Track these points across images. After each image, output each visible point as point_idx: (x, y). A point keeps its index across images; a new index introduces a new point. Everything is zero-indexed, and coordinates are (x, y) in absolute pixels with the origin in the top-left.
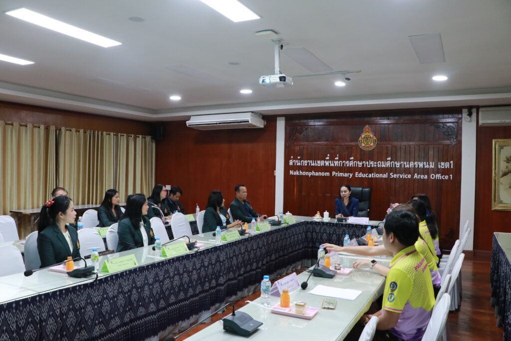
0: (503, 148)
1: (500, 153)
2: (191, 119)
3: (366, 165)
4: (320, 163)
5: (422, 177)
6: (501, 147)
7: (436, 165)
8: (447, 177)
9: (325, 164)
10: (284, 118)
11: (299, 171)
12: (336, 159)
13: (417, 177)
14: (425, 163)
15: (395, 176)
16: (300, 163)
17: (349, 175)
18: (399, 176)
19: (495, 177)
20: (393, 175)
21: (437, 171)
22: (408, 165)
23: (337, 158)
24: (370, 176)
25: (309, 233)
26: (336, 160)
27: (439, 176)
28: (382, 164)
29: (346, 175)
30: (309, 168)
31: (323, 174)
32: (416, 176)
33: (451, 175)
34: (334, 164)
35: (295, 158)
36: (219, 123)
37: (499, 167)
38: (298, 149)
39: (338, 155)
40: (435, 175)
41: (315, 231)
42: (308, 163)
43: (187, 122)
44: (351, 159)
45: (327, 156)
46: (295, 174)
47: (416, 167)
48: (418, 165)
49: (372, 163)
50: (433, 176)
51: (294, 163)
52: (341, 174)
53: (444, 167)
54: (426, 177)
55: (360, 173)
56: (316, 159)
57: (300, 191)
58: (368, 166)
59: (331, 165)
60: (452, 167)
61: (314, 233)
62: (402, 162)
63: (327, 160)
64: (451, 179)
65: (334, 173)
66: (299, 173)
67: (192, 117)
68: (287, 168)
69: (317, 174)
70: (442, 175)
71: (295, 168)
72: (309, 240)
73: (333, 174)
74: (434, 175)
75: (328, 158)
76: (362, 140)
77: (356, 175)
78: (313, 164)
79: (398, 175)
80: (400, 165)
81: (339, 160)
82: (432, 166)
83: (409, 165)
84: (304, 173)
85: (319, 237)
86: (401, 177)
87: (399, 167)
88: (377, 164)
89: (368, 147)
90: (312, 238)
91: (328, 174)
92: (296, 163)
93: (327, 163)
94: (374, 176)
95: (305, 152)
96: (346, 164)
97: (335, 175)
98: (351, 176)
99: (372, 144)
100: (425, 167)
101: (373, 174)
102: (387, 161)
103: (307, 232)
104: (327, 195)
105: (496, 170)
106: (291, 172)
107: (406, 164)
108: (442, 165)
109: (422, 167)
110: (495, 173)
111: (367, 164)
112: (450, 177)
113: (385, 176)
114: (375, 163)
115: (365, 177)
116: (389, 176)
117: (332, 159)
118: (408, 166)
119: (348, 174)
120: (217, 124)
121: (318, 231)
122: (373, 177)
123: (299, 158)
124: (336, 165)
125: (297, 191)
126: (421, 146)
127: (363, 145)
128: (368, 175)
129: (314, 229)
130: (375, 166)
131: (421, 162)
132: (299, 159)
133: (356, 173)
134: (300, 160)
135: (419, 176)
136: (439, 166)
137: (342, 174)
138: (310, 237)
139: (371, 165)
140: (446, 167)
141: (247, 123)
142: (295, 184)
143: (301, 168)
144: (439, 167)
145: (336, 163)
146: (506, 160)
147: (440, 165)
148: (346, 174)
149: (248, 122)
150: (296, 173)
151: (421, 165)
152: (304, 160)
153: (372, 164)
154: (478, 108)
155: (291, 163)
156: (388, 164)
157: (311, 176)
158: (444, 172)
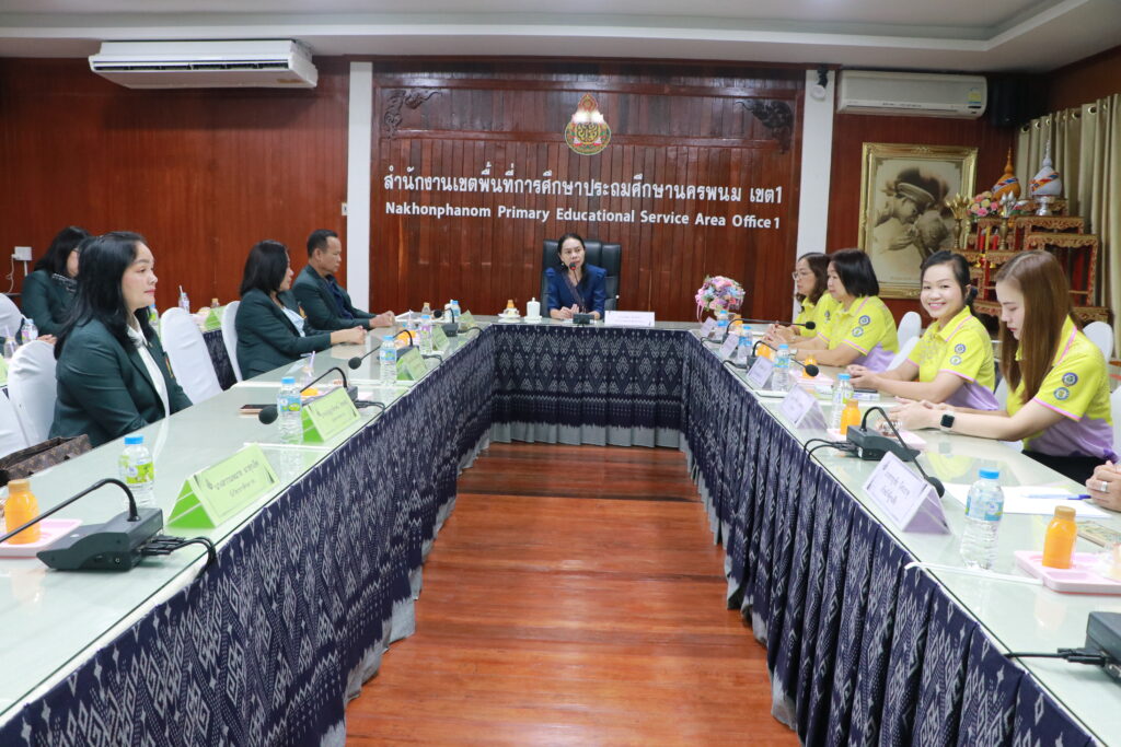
0: (881, 164)
1: (875, 174)
2: (102, 51)
3: (583, 189)
4: (467, 184)
5: (714, 221)
6: (879, 161)
7: (746, 195)
8: (767, 223)
9: (479, 186)
10: (369, 65)
11: (410, 204)
12: (507, 174)
13: (702, 221)
14: (721, 190)
15: (652, 218)
16: (414, 183)
17: (541, 215)
18: (662, 219)
19: (865, 224)
20: (647, 215)
21: (747, 207)
22: (683, 193)
23: (510, 173)
24: (592, 217)
25: (505, 356)
26: (508, 178)
27: (751, 220)
28: (621, 189)
29: (533, 214)
30: (439, 197)
31: (474, 212)
32: (700, 219)
33: (777, 219)
34: (504, 187)
35: (400, 171)
36: (196, 67)
37: (872, 203)
38: (408, 148)
39: (512, 165)
40: (743, 218)
41: (521, 351)
42: (434, 185)
43: (91, 59)
44: (545, 174)
45: (485, 168)
46: (400, 210)
47: (702, 197)
48: (706, 194)
49: (597, 185)
50: (737, 221)
51: (396, 184)
52: (520, 213)
53: (761, 201)
54: (723, 222)
55: (567, 210)
56: (454, 173)
57: (413, 255)
58: (587, 194)
59: (495, 190)
60: (779, 201)
61: (518, 356)
62: (670, 186)
63: (484, 177)
64: (777, 227)
65: (501, 210)
66: (411, 210)
67: (104, 45)
68: (378, 195)
69: (458, 212)
70: (757, 219)
71: (400, 196)
72: (504, 373)
73: (500, 212)
74: (740, 217)
75: (486, 172)
76: (573, 131)
77: (559, 214)
78: (448, 187)
79: (659, 216)
80: (665, 192)
81: (515, 178)
82: (736, 197)
83: (685, 192)
84: (425, 210)
85: (532, 364)
86: (666, 221)
87: (661, 196)
88: (609, 190)
89: (589, 147)
90: (513, 369)
91: (486, 212)
92: (403, 184)
93: (485, 186)
94: (601, 217)
95: (426, 155)
96: (534, 188)
97: (504, 215)
98: (546, 216)
99: (598, 141)
100: (722, 199)
101: (599, 213)
102: (633, 182)
103: (498, 353)
104: (483, 264)
105: (868, 211)
106: (390, 208)
107: (677, 190)
108: (759, 194)
109: (714, 198)
110: (866, 217)
111: (587, 187)
112: (773, 223)
113: (628, 218)
114: (606, 186)
115: (581, 220)
116: (637, 217)
117: (498, 173)
118: (682, 196)
119: (538, 212)
120: (189, 67)
121: (527, 349)
122: (599, 219)
123: (410, 169)
124: (507, 191)
125: (404, 255)
126: (714, 150)
127: (577, 141)
128: (587, 216)
129: (518, 342)
130: (606, 193)
131: (712, 186)
132: (410, 174)
133: (559, 210)
134: (414, 174)
135: (707, 218)
136: (752, 196)
137: (522, 211)
138: (508, 365)
139: (595, 191)
140: (767, 201)
141: (283, 69)
142: (401, 237)
143: (414, 196)
144: (752, 199)
145: (508, 184)
146: (885, 188)
147: (755, 195)
148: (532, 212)
149: (286, 65)
150: (404, 209)
151: (712, 194)
152: (425, 176)
153: (598, 188)
154: (839, 69)
155: (389, 183)
156: (636, 189)
157: (443, 216)
158: (761, 210)
